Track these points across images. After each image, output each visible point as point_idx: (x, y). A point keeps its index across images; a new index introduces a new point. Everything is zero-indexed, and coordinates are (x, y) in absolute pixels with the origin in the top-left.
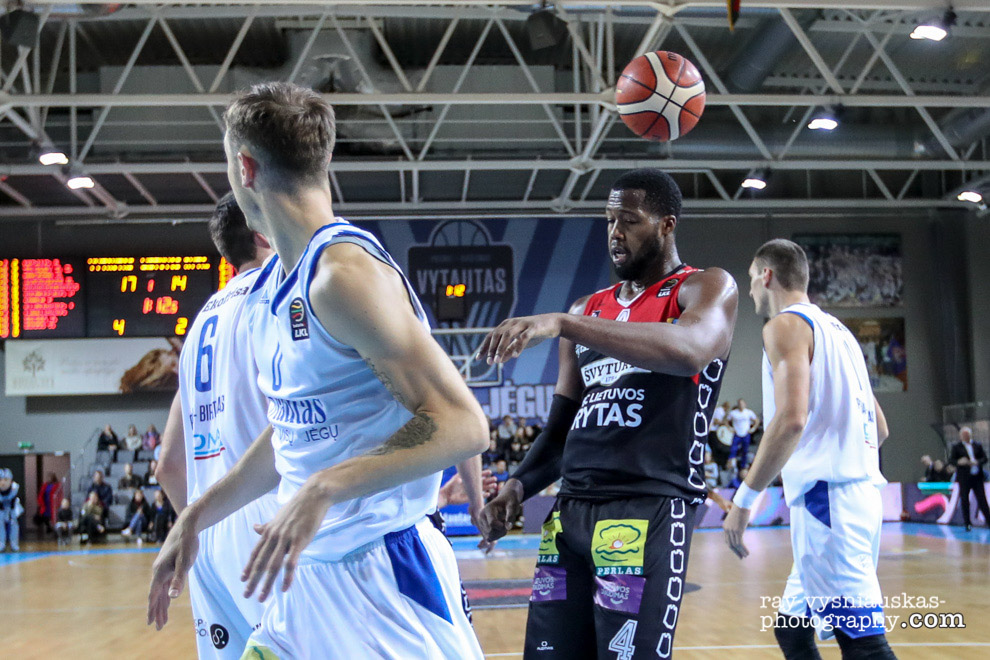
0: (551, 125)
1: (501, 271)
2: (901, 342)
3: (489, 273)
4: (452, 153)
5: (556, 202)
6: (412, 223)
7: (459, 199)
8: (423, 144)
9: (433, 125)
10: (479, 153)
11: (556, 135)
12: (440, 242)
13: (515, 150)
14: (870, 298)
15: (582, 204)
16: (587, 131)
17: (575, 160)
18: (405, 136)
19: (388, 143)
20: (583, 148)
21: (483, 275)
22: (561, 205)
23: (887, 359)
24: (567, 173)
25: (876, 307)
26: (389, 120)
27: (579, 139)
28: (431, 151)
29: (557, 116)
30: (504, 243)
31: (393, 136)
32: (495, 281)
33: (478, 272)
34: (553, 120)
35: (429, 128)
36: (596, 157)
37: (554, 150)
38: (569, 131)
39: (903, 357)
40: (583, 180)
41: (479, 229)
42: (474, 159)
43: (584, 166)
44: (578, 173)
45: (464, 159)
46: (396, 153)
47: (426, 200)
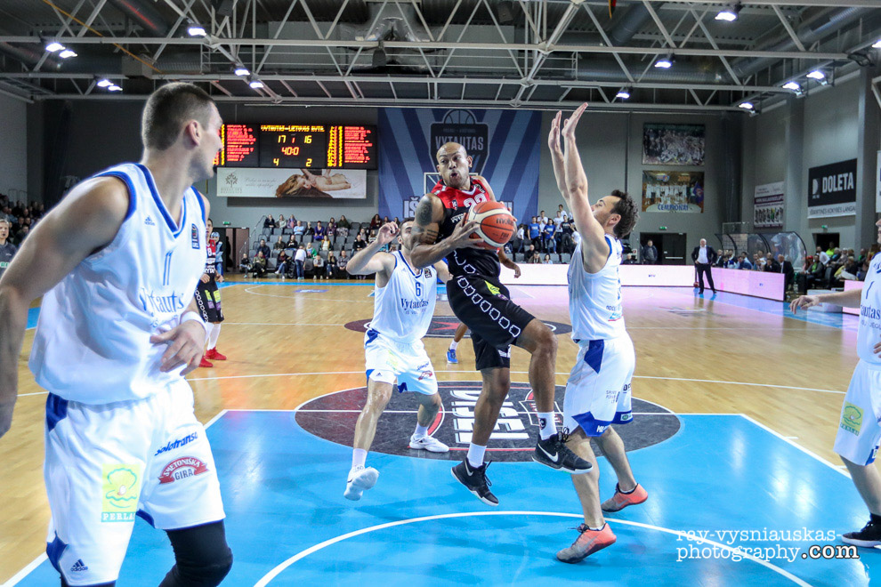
0: (511, 59)
1: (481, 138)
2: (701, 185)
3: (474, 138)
4: (456, 74)
5: (513, 101)
6: (433, 110)
7: (460, 98)
8: (441, 68)
9: (446, 58)
10: (471, 74)
11: (515, 66)
12: (448, 121)
13: (491, 73)
14: (686, 161)
15: (527, 103)
16: (531, 64)
17: (524, 79)
18: (430, 64)
19: (423, 67)
20: (528, 73)
21: (471, 141)
22: (515, 103)
23: (693, 195)
24: (520, 86)
25: (689, 165)
26: (423, 54)
27: (526, 68)
28: (445, 72)
29: (514, 55)
30: (483, 123)
31: (425, 64)
32: (478, 144)
33: (469, 138)
34: (512, 57)
35: (444, 59)
36: (535, 79)
37: (513, 74)
38: (521, 63)
39: (702, 194)
40: (528, 91)
41: (470, 114)
42: (467, 77)
43: (529, 83)
44: (525, 87)
45: (463, 77)
46: (425, 73)
47: (441, 98)
